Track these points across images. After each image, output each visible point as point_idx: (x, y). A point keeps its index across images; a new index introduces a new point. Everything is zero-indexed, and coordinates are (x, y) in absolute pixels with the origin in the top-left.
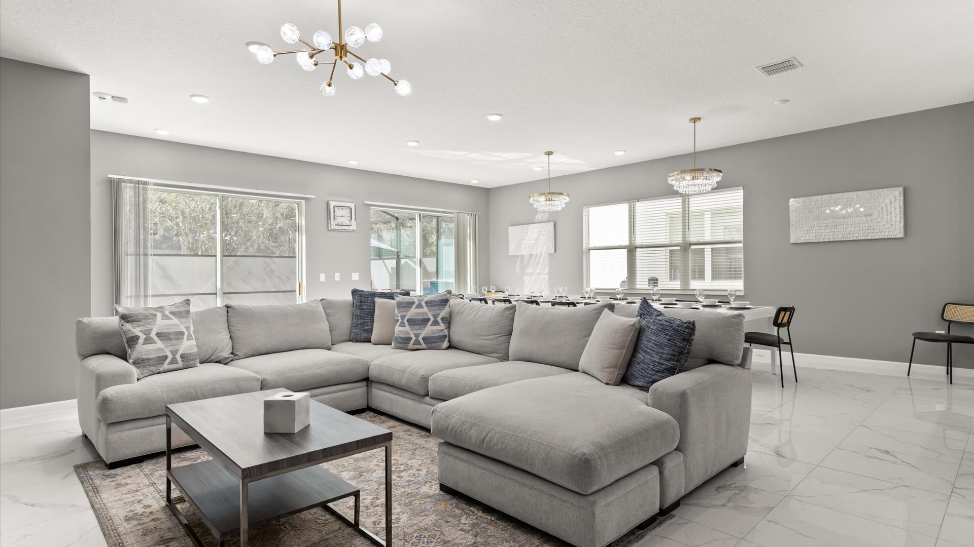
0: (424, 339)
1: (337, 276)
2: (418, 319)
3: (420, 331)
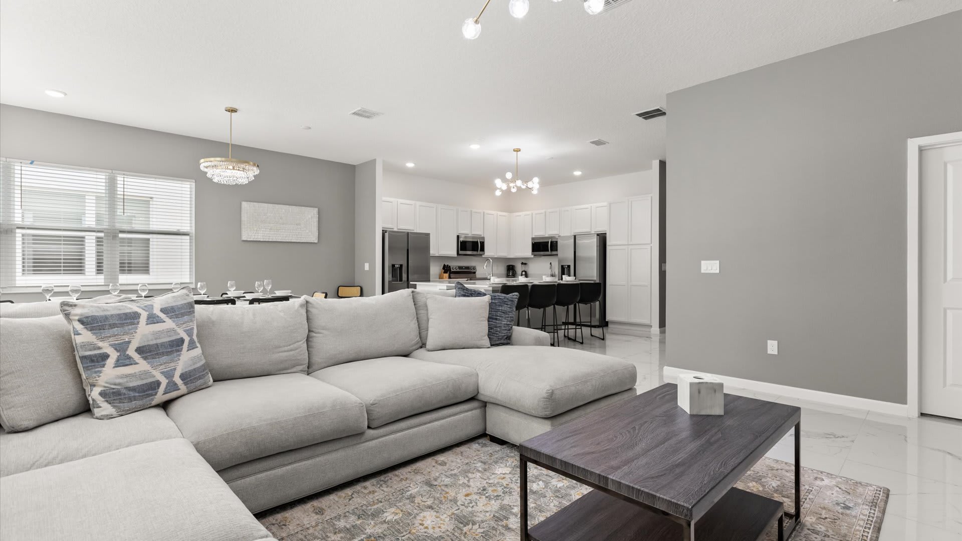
0: (183, 377)
2: (163, 344)
3: (172, 364)
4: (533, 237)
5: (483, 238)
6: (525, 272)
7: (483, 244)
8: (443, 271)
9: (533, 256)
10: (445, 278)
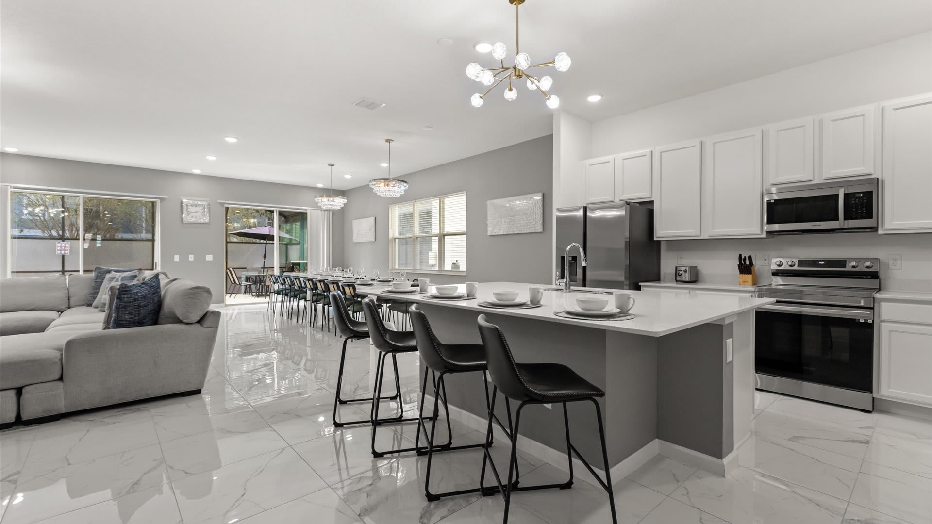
1: (191, 258)
7: (864, 198)
10: (745, 283)
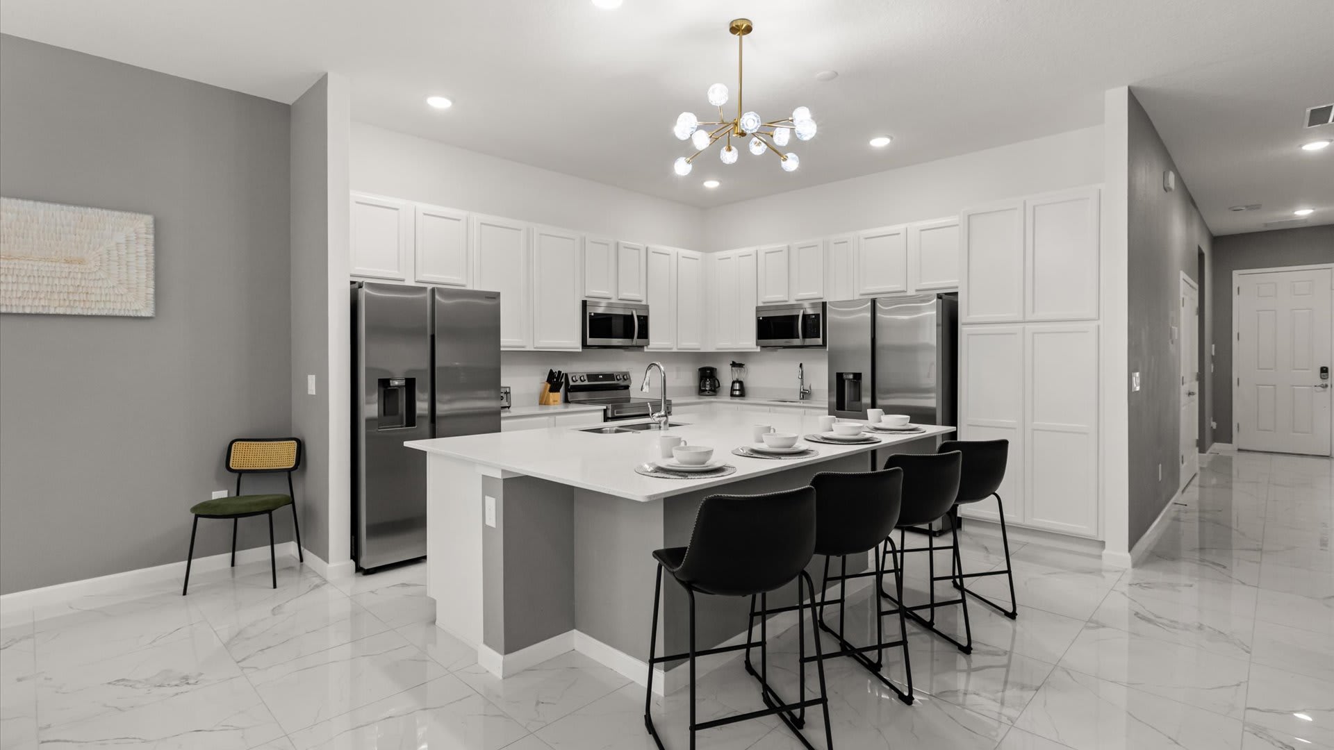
4: (760, 304)
5: (646, 307)
6: (741, 383)
7: (644, 321)
8: (549, 385)
9: (758, 349)
10: (556, 403)
